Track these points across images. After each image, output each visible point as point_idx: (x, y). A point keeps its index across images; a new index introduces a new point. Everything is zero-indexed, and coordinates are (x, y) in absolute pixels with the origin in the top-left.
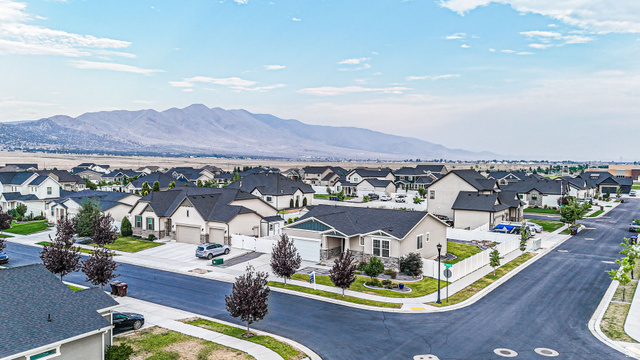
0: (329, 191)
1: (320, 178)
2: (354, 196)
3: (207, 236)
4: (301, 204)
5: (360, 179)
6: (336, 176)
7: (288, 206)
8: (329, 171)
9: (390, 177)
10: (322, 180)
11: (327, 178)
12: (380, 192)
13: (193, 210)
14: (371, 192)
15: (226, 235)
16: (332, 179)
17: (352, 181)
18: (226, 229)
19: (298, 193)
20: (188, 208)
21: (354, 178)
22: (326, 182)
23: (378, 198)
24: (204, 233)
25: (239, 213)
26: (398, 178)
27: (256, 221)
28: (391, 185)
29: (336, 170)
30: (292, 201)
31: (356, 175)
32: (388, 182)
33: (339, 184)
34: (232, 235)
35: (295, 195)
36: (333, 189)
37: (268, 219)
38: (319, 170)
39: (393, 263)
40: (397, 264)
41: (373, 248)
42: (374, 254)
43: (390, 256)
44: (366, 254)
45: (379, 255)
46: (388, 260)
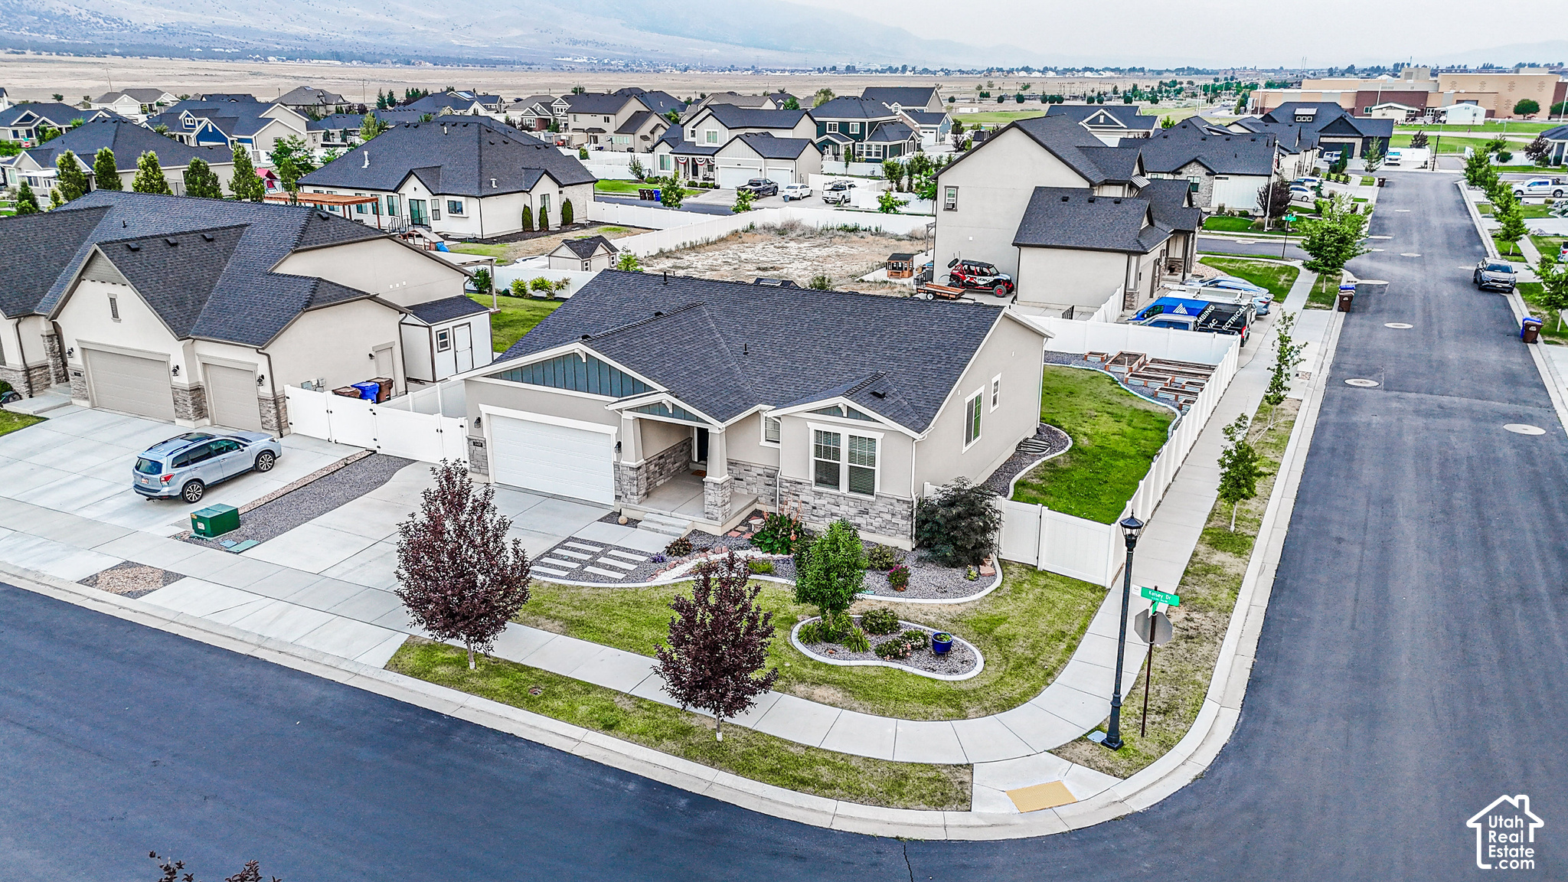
0: (636, 169)
1: (611, 128)
2: (709, 185)
3: (197, 391)
4: (555, 219)
5: (724, 135)
6: (654, 120)
7: (518, 227)
8: (634, 106)
9: (805, 129)
10: (621, 131)
11: (630, 126)
12: (780, 173)
13: (128, 297)
14: (756, 176)
15: (266, 390)
16: (645, 130)
17: (701, 140)
18: (263, 369)
19: (546, 185)
20: (109, 289)
21: (707, 132)
22: (627, 140)
23: (775, 191)
24: (183, 380)
25: (308, 306)
26: (821, 128)
27: (381, 327)
28: (810, 151)
29: (652, 99)
30: (527, 212)
31: (712, 125)
32: (800, 145)
33: (664, 149)
34: (290, 391)
35: (537, 193)
36: (648, 162)
37: (430, 312)
38: (607, 103)
39: (888, 517)
40: (905, 522)
41: (812, 458)
42: (819, 481)
43: (877, 490)
44: (787, 481)
45: (836, 484)
46: (872, 503)
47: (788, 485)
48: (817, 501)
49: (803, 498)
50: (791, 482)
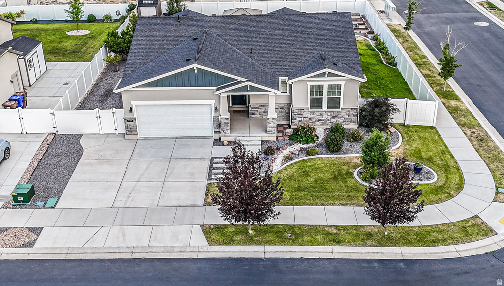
39: (347, 116)
40: (355, 117)
41: (309, 97)
42: (312, 107)
43: (341, 105)
44: (296, 109)
45: (321, 107)
46: (339, 113)
47: (297, 111)
48: (311, 116)
49: (304, 115)
50: (298, 109)
